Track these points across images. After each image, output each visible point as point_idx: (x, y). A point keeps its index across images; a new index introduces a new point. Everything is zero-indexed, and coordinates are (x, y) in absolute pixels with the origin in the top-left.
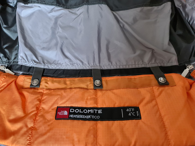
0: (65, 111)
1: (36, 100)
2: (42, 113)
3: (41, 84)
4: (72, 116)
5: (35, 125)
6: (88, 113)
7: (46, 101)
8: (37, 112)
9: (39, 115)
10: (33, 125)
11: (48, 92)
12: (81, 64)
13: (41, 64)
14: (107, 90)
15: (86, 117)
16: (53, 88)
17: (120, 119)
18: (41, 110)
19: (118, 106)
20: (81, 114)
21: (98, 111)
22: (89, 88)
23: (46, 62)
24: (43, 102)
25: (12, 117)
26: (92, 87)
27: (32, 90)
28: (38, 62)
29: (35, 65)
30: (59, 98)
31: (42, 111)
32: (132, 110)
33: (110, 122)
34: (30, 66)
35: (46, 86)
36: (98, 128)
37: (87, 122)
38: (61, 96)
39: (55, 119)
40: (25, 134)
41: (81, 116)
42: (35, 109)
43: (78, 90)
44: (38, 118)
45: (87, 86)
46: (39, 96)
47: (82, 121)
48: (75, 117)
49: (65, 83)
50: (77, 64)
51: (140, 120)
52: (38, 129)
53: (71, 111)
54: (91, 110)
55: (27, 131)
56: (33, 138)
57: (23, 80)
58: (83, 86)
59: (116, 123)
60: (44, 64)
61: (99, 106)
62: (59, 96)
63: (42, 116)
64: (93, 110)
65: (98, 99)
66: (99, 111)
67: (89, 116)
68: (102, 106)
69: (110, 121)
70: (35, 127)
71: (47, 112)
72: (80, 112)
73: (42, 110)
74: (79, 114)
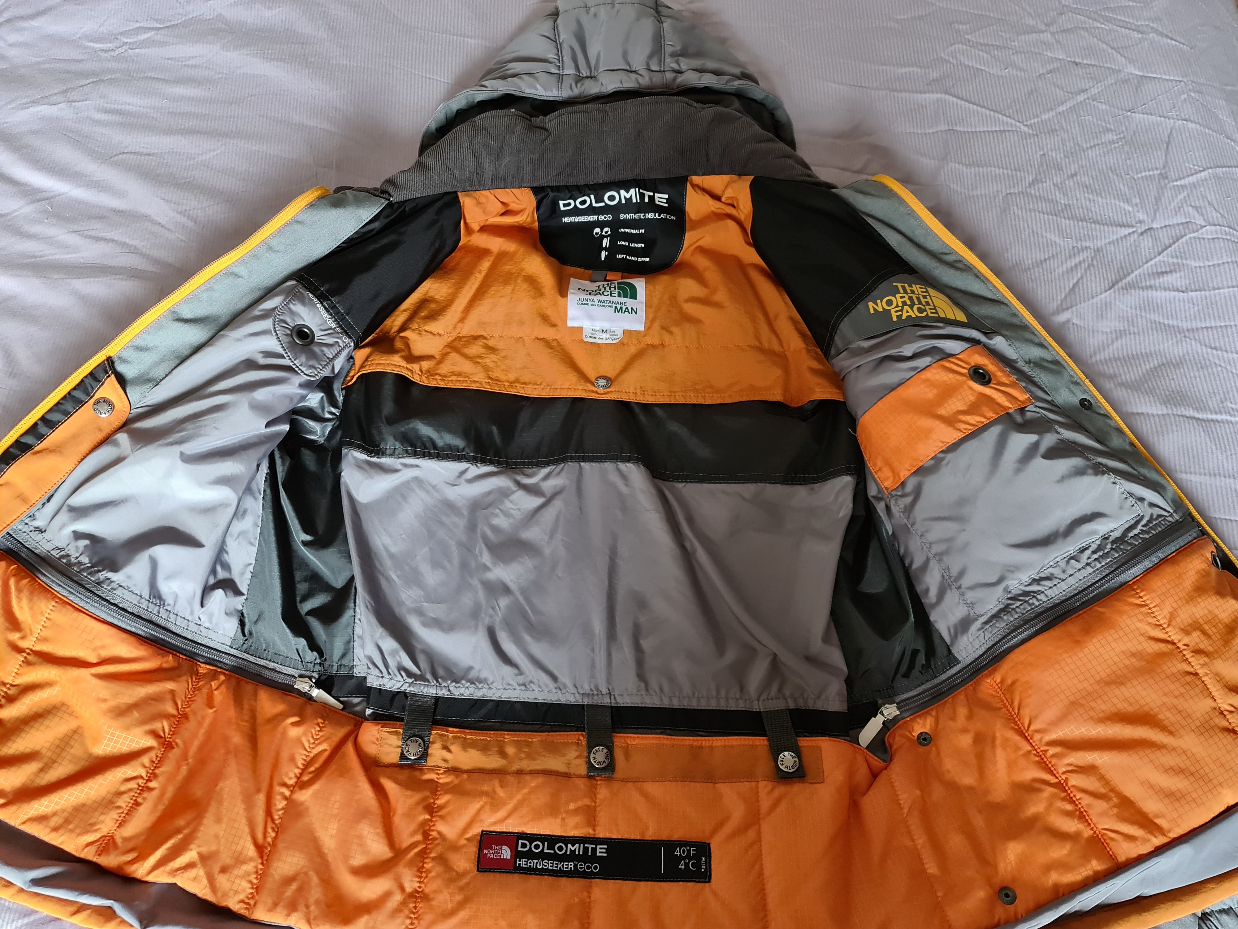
0: (504, 847)
1: (420, 808)
2: (439, 849)
3: (430, 751)
4: (522, 863)
5: (423, 885)
6: (568, 853)
7: (449, 813)
8: (424, 846)
9: (433, 855)
10: (418, 885)
11: (451, 782)
12: (551, 685)
13: (428, 681)
14: (625, 780)
15: (563, 866)
16: (466, 767)
17: (655, 876)
18: (434, 839)
19: (654, 838)
20: (549, 857)
21: (596, 848)
22: (572, 771)
23: (441, 672)
24: (439, 814)
25: (358, 860)
26: (583, 770)
27: (406, 772)
28: (419, 672)
29: (409, 686)
30: (485, 803)
31: (438, 844)
32: (689, 851)
33: (627, 886)
34: (395, 689)
35: (445, 761)
36: (592, 899)
37: (564, 881)
38: (493, 798)
39: (478, 871)
40: (397, 911)
41: (549, 865)
42: (419, 837)
43: (540, 780)
44: (430, 865)
45: (569, 764)
46: (427, 793)
47: (550, 878)
48: (532, 865)
49: (503, 754)
50: (539, 686)
51: (707, 884)
52: (433, 899)
53: (520, 849)
54: (577, 846)
55: (404, 903)
56: (421, 922)
57: (377, 739)
58: (555, 763)
59: (644, 888)
60: (438, 681)
61: (601, 834)
62: (484, 799)
63: (441, 860)
64: (582, 845)
65: (598, 809)
66: (599, 850)
67: (571, 865)
68: (608, 835)
69: (628, 882)
70: (422, 892)
71: (454, 847)
72: (546, 851)
73: (437, 842)
74: (542, 856)
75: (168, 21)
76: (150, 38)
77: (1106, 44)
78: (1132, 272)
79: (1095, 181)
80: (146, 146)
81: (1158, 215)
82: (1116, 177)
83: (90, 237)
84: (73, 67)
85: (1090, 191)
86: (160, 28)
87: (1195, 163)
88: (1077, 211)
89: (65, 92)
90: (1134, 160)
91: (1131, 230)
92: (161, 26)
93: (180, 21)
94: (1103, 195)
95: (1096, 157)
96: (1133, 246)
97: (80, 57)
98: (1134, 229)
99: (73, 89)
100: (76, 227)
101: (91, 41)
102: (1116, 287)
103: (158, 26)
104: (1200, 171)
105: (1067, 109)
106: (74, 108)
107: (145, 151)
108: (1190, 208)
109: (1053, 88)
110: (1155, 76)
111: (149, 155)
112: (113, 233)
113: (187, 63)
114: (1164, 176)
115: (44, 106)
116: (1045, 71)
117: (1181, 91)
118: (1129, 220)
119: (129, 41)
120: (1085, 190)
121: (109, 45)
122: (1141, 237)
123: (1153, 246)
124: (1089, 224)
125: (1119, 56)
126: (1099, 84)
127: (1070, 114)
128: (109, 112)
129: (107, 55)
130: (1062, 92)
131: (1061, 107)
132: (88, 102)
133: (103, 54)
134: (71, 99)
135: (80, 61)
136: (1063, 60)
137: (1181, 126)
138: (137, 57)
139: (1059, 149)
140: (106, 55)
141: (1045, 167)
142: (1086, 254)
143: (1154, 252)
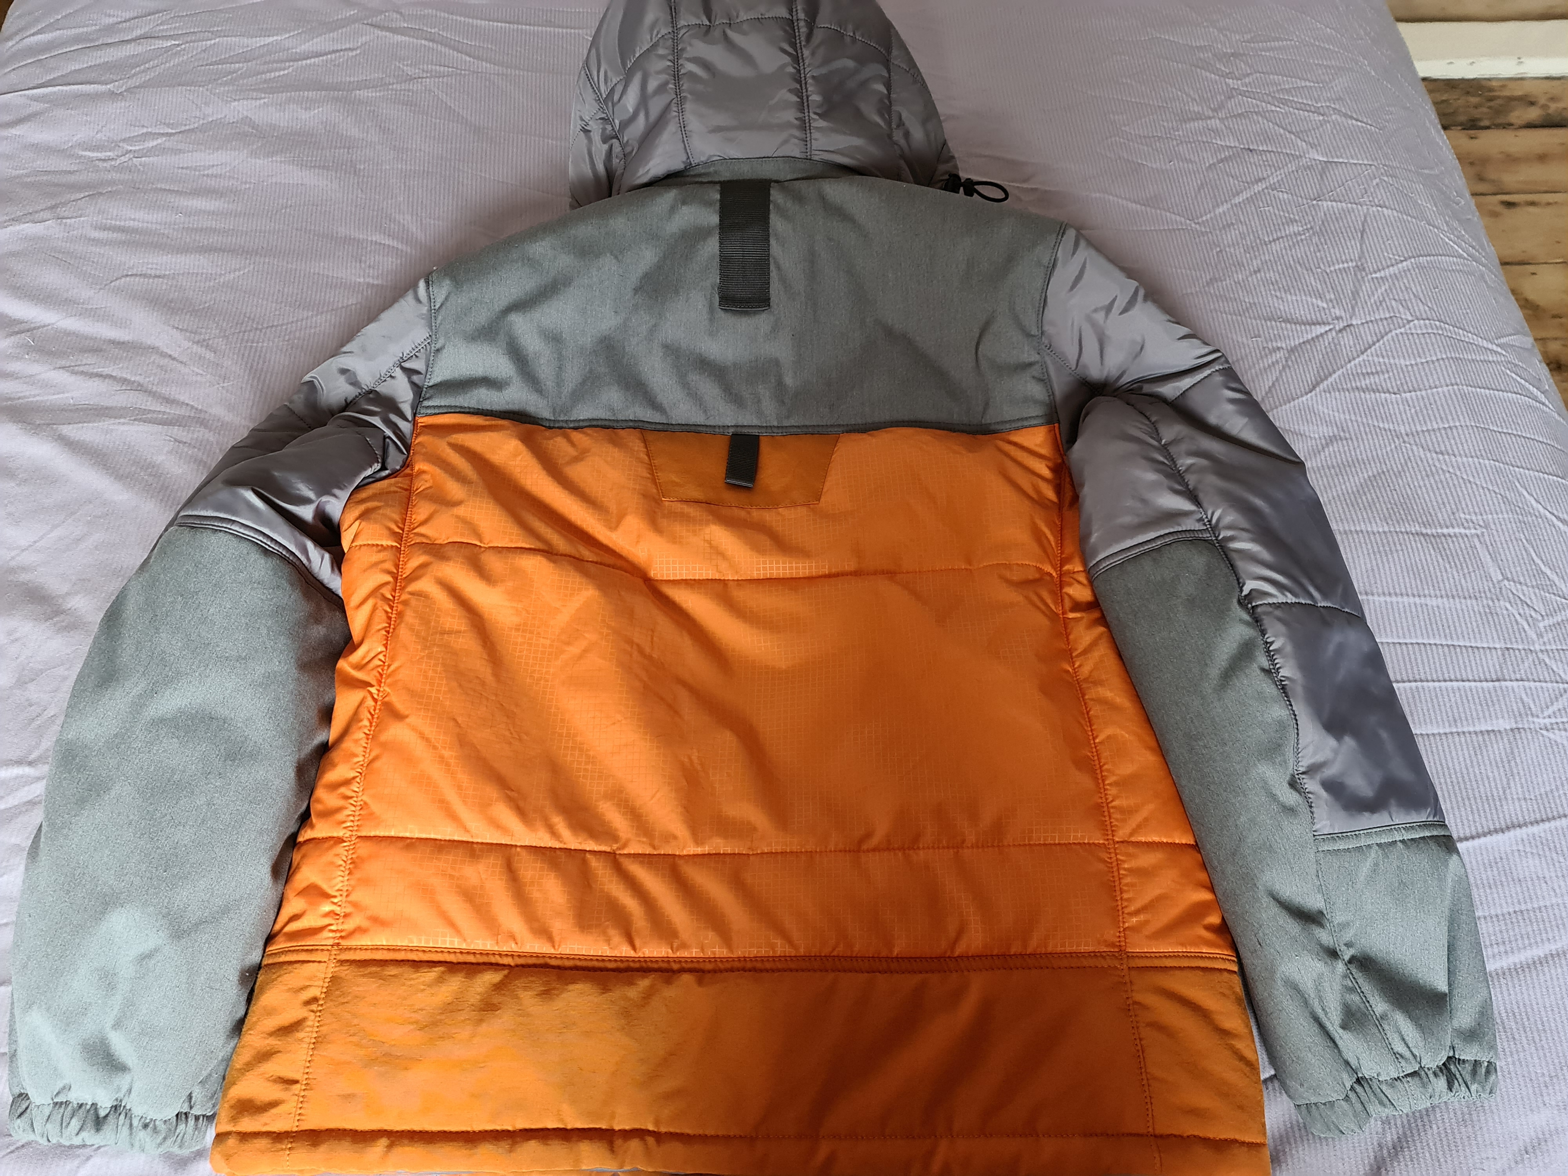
75: (182, 125)
76: (160, 144)
77: (1283, 129)
78: (1334, 372)
79: (1282, 276)
80: (154, 266)
81: (1357, 310)
82: (1305, 272)
83: (82, 373)
84: (65, 179)
85: (1276, 287)
86: (171, 134)
87: (1395, 253)
88: (1264, 311)
89: (53, 207)
90: (1325, 251)
91: (1327, 328)
92: (173, 131)
93: (196, 125)
94: (1292, 291)
95: (1281, 250)
96: (1332, 345)
97: (74, 168)
98: (1331, 326)
99: (64, 204)
100: (63, 363)
101: (86, 150)
102: (1317, 389)
103: (170, 131)
104: (1402, 261)
105: (1243, 200)
106: (65, 225)
107: (153, 272)
108: (1393, 302)
109: (1226, 178)
110: (1341, 160)
111: (159, 277)
112: (110, 369)
113: (206, 172)
114: (1360, 268)
115: (27, 225)
116: (1215, 160)
117: (1372, 176)
118: (1324, 317)
119: (133, 148)
120: (1271, 287)
121: (109, 154)
122: (1340, 335)
123: (1355, 344)
124: (1278, 324)
125: (1298, 140)
126: (1278, 173)
127: (1248, 206)
128: (109, 229)
129: (107, 165)
130: (1236, 182)
131: (1236, 198)
132: (82, 219)
133: (100, 164)
134: (62, 214)
135: (70, 172)
136: (1235, 147)
137: (1376, 213)
138: (144, 166)
139: (1238, 244)
140: (105, 165)
141: (1223, 265)
142: (1279, 355)
143: (1356, 351)
